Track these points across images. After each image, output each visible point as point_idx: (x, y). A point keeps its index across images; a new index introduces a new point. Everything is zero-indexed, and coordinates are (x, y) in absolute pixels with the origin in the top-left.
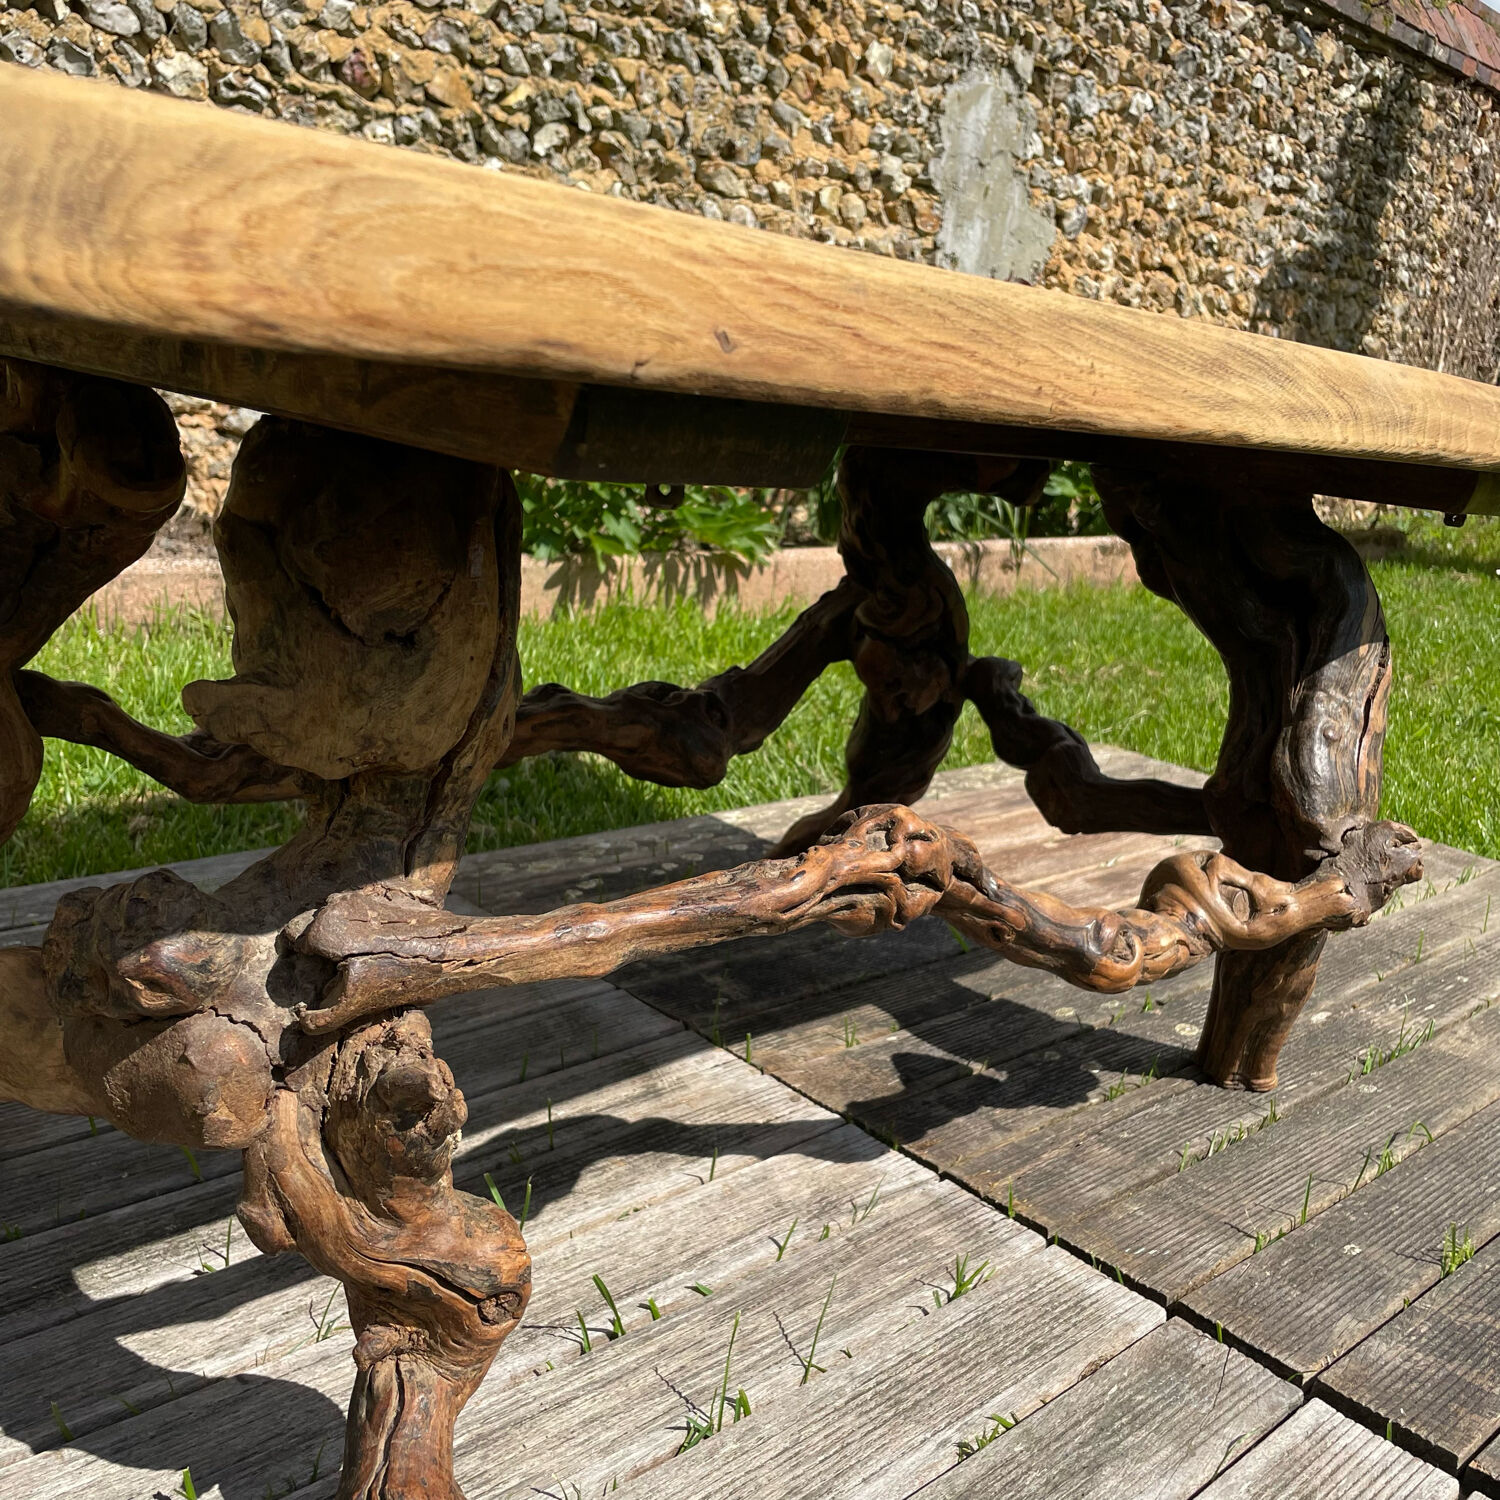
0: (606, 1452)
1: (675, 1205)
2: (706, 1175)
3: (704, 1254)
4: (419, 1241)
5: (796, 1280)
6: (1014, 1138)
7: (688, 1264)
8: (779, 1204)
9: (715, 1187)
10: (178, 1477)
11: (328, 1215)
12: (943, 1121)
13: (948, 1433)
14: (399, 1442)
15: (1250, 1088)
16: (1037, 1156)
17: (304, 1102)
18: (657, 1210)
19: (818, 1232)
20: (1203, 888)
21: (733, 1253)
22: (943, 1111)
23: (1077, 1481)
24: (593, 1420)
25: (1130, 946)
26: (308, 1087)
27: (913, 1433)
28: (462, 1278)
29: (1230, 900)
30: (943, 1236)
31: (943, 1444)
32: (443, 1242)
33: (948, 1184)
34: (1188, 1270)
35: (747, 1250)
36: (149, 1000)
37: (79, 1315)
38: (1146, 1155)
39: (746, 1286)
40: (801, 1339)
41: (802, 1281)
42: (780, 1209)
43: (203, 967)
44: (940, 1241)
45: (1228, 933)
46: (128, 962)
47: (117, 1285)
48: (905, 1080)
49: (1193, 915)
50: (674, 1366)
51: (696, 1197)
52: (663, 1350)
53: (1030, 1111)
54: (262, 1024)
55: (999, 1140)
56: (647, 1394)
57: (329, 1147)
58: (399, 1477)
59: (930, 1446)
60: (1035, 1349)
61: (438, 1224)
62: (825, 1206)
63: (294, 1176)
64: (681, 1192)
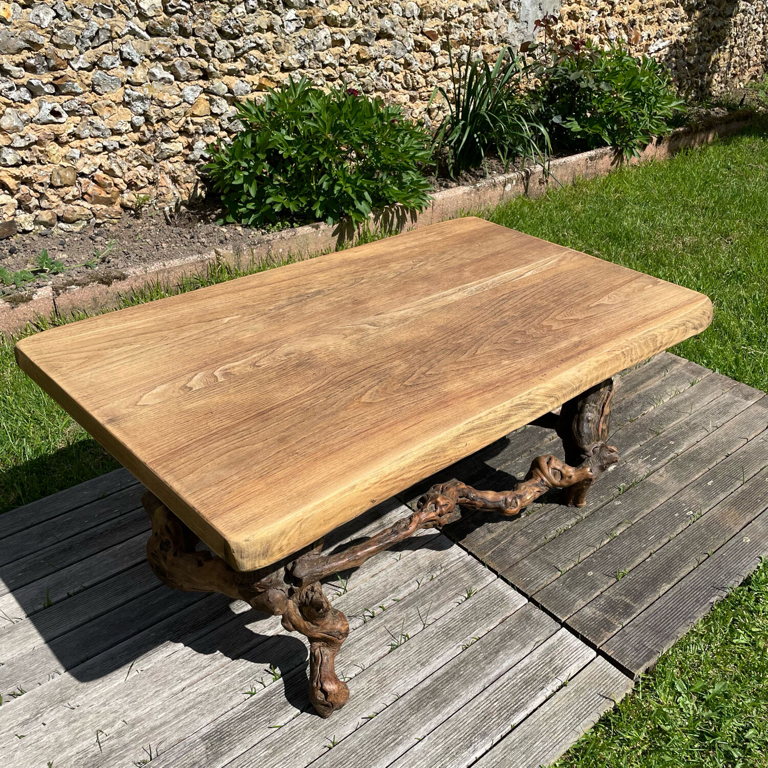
0: (371, 653)
1: (389, 570)
2: (398, 558)
3: (397, 587)
4: (323, 628)
5: (423, 595)
6: (494, 535)
7: (393, 591)
8: (419, 568)
9: (401, 563)
11: (302, 625)
12: (472, 530)
13: (460, 643)
14: (322, 668)
15: (576, 506)
16: (500, 543)
17: (294, 602)
18: (384, 573)
19: (430, 578)
20: (546, 471)
21: (405, 587)
22: (473, 525)
23: (492, 656)
25: (517, 503)
26: (295, 599)
27: (451, 643)
28: (333, 634)
29: (555, 474)
30: (466, 577)
31: (458, 647)
32: (328, 627)
33: (470, 557)
34: (537, 585)
35: (409, 585)
36: (260, 590)
38: (535, 540)
39: (408, 598)
40: (423, 615)
41: (424, 596)
42: (420, 569)
43: (271, 582)
44: (465, 579)
45: (554, 485)
46: (255, 584)
48: (462, 513)
49: (542, 480)
50: (389, 626)
51: (395, 567)
52: (385, 621)
53: (500, 523)
54: (284, 589)
55: (489, 537)
56: (382, 635)
57: (300, 611)
58: (323, 676)
59: (455, 647)
60: (488, 615)
61: (327, 624)
62: (433, 567)
63: (294, 618)
64: (391, 565)
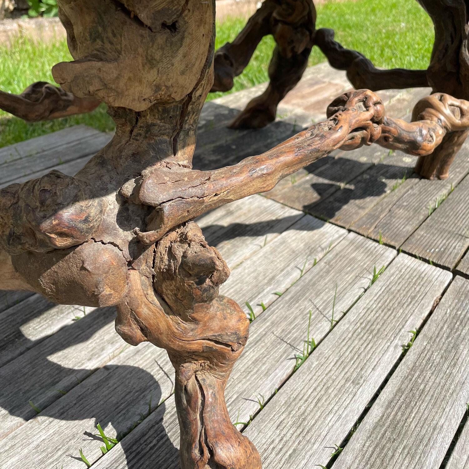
1: (255, 258)
2: (262, 244)
3: (273, 278)
4: (206, 327)
5: (313, 284)
6: (367, 211)
7: (269, 283)
8: (294, 252)
9: (267, 248)
10: (92, 421)
11: (163, 326)
12: (339, 208)
13: (396, 341)
14: (206, 415)
15: (439, 178)
16: (378, 217)
17: (142, 274)
18: (249, 262)
19: (312, 261)
20: (443, 109)
21: (284, 276)
22: (337, 204)
23: (452, 354)
24: (256, 360)
25: (431, 136)
26: (144, 267)
27: (384, 344)
28: (226, 339)
29: (453, 112)
30: (359, 256)
31: (396, 347)
32: (215, 324)
33: (352, 235)
34: (453, 255)
35: (288, 274)
36: (60, 242)
37: (28, 349)
38: (417, 211)
39: (294, 290)
40: (325, 309)
41: (314, 284)
42: (295, 255)
43: (86, 220)
44: (359, 258)
45: (453, 125)
46: (46, 225)
47: (41, 332)
48: (320, 194)
49: (439, 119)
50: (280, 330)
51: (261, 254)
52: (272, 323)
53: (368, 199)
54: (118, 242)
55: (363, 213)
56: (274, 345)
57: (158, 293)
58: (211, 433)
59: (392, 349)
60: (413, 298)
61: (212, 318)
62: (311, 250)
63: (144, 311)
64: (255, 253)
